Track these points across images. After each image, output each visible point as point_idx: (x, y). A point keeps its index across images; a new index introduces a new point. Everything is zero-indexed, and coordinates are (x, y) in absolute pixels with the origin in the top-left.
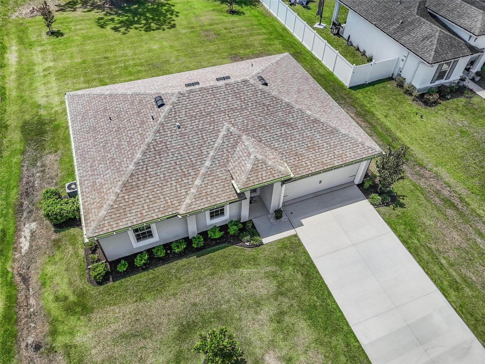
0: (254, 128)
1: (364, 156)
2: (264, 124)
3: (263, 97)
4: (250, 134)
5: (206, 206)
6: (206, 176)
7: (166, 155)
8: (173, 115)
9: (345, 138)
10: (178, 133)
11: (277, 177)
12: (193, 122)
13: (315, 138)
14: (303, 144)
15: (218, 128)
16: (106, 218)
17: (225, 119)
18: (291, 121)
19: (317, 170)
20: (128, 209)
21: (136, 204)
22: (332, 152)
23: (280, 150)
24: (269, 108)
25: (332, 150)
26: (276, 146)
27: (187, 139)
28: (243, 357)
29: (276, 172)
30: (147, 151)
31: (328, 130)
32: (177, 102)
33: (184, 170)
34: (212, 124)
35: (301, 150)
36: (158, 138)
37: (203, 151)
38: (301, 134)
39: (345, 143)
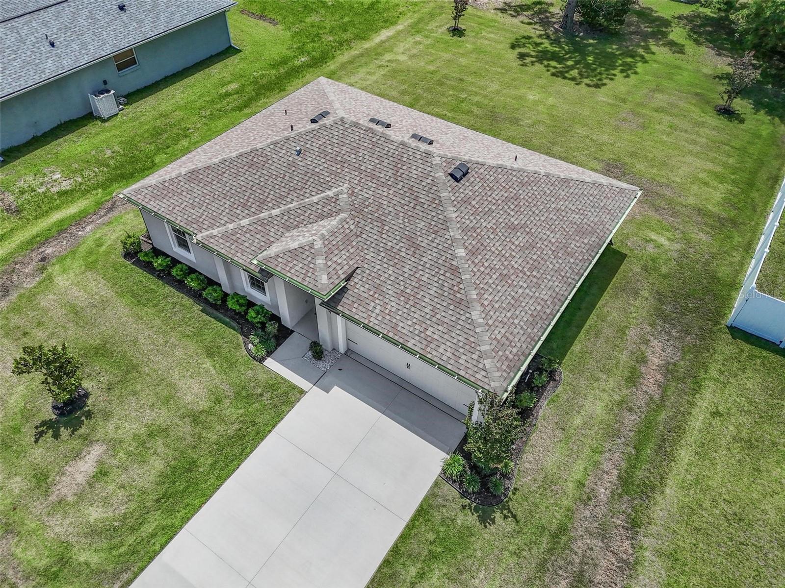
0: (370, 216)
1: (462, 373)
2: (388, 220)
3: (426, 189)
4: (357, 219)
5: (223, 251)
6: (259, 223)
7: (254, 172)
8: (308, 138)
9: (468, 326)
10: (291, 159)
11: (306, 283)
12: (318, 158)
13: (425, 289)
14: (402, 283)
15: (333, 185)
16: (149, 189)
17: (352, 180)
18: (423, 244)
19: (377, 328)
20: (170, 195)
21: (181, 196)
22: (424, 325)
23: (366, 266)
24: (418, 207)
25: (428, 322)
26: (367, 257)
27: (290, 171)
28: (86, 422)
29: (313, 276)
30: (245, 155)
31: (458, 295)
32: (329, 127)
33: (251, 200)
34: (333, 176)
35: (389, 287)
36: (269, 150)
37: (290, 196)
38: (414, 269)
39: (458, 332)
